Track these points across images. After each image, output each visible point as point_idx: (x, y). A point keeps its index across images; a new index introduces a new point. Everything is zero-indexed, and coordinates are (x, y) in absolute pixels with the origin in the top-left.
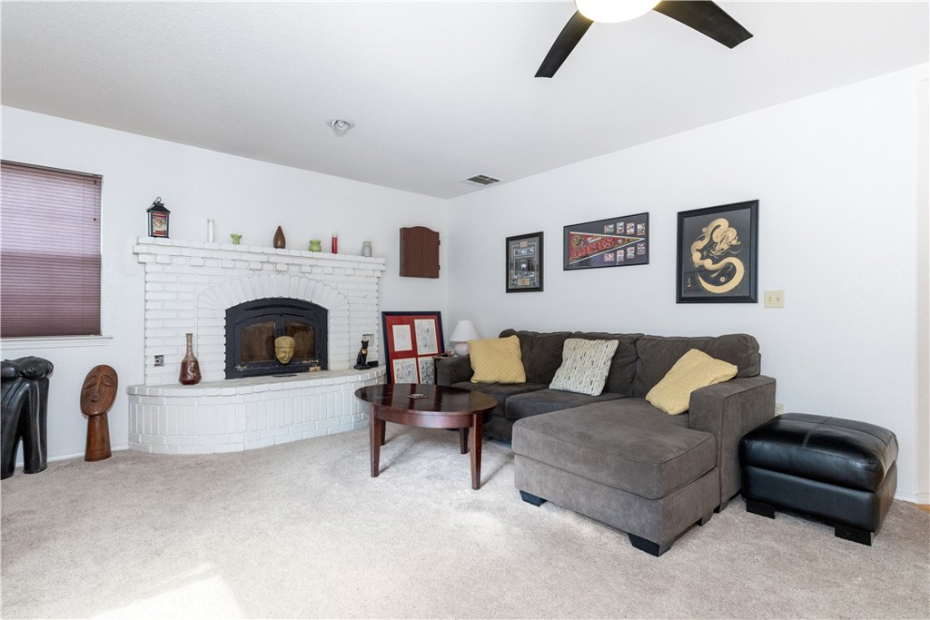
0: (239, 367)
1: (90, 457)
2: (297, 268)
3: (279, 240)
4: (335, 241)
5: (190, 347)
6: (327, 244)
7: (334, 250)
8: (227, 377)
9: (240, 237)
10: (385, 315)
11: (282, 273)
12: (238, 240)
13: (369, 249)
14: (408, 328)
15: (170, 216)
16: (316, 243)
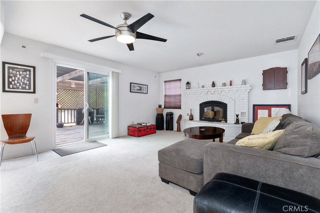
0: (203, 118)
2: (217, 92)
3: (214, 85)
4: (231, 82)
5: (191, 112)
6: (229, 83)
7: (231, 85)
8: (200, 120)
9: (204, 86)
10: (254, 106)
11: (213, 94)
12: (203, 87)
13: (244, 82)
14: (267, 111)
15: (191, 84)
16: (225, 84)
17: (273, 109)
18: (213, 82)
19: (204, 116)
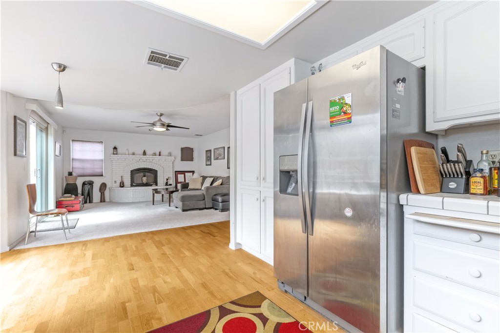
0: (134, 184)
1: (101, 202)
2: (148, 160)
3: (145, 153)
4: (160, 152)
5: (122, 179)
6: (158, 154)
7: (160, 155)
8: (131, 186)
10: (176, 172)
11: (144, 161)
12: (134, 154)
13: (170, 154)
14: (183, 175)
15: (118, 150)
16: (155, 154)
17: (186, 174)
18: (144, 151)
19: (135, 182)
